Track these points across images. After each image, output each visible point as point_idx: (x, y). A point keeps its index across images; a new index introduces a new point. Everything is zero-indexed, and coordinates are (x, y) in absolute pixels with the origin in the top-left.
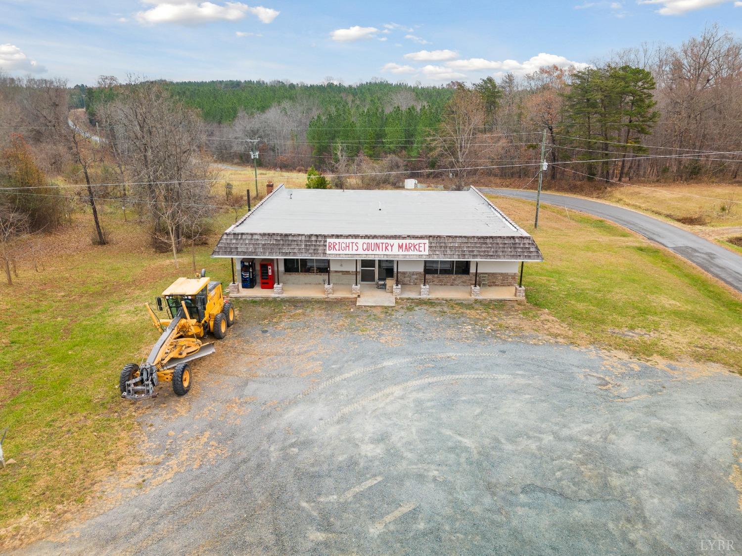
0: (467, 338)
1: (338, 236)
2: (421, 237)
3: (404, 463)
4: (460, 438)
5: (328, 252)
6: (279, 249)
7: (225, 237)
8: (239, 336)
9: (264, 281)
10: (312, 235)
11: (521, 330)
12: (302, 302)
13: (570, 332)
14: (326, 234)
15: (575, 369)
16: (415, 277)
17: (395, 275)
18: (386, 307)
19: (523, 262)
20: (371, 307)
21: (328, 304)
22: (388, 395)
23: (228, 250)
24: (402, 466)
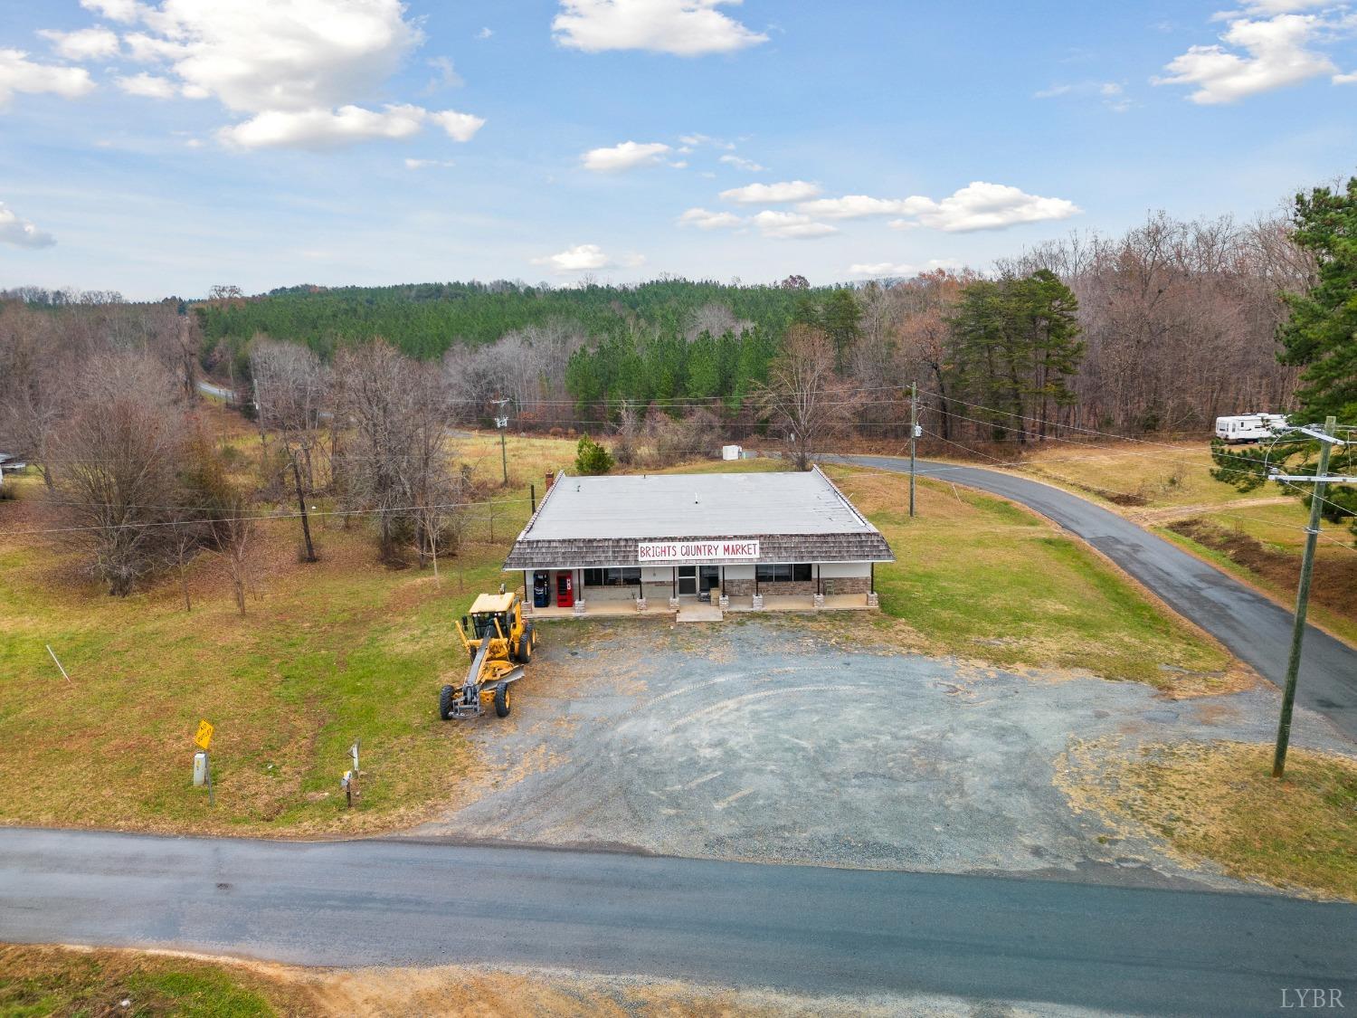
0: (807, 652)
1: (651, 540)
2: (751, 538)
3: (743, 761)
4: (797, 741)
5: (640, 559)
6: (582, 557)
7: (517, 546)
8: (546, 659)
9: (561, 597)
10: (620, 539)
11: (871, 641)
12: (610, 621)
13: (927, 642)
14: (637, 537)
15: (925, 679)
16: (745, 586)
17: (721, 584)
18: (712, 623)
19: (873, 563)
20: (694, 623)
21: (642, 622)
22: (722, 708)
23: (522, 561)
24: (740, 764)
